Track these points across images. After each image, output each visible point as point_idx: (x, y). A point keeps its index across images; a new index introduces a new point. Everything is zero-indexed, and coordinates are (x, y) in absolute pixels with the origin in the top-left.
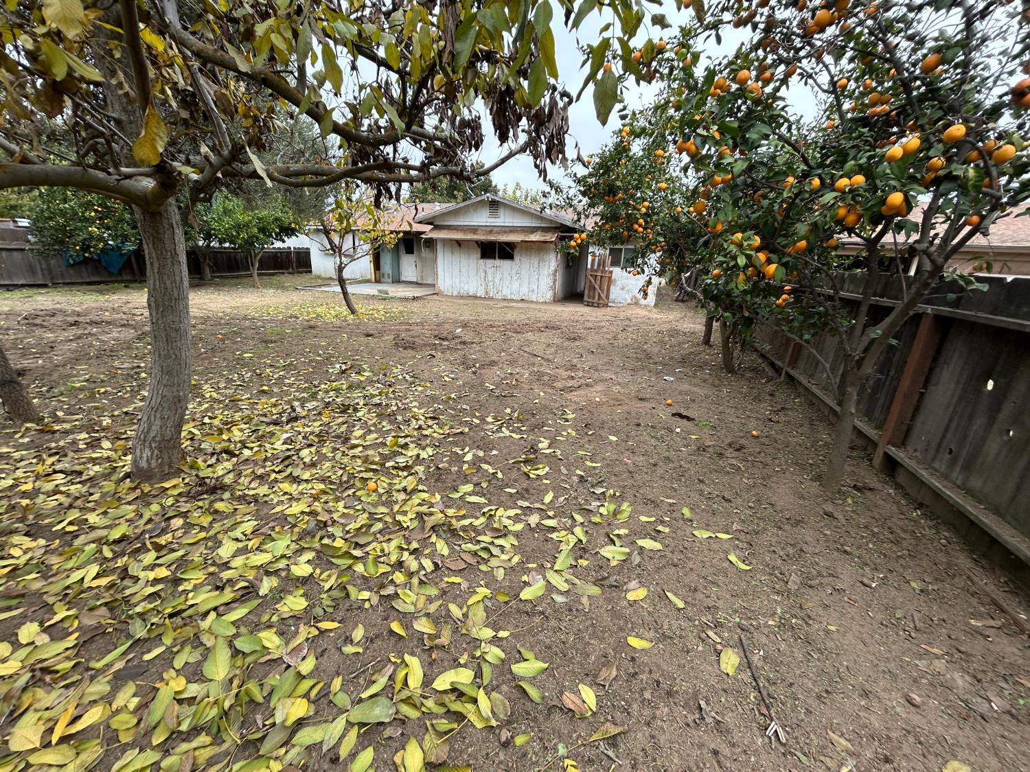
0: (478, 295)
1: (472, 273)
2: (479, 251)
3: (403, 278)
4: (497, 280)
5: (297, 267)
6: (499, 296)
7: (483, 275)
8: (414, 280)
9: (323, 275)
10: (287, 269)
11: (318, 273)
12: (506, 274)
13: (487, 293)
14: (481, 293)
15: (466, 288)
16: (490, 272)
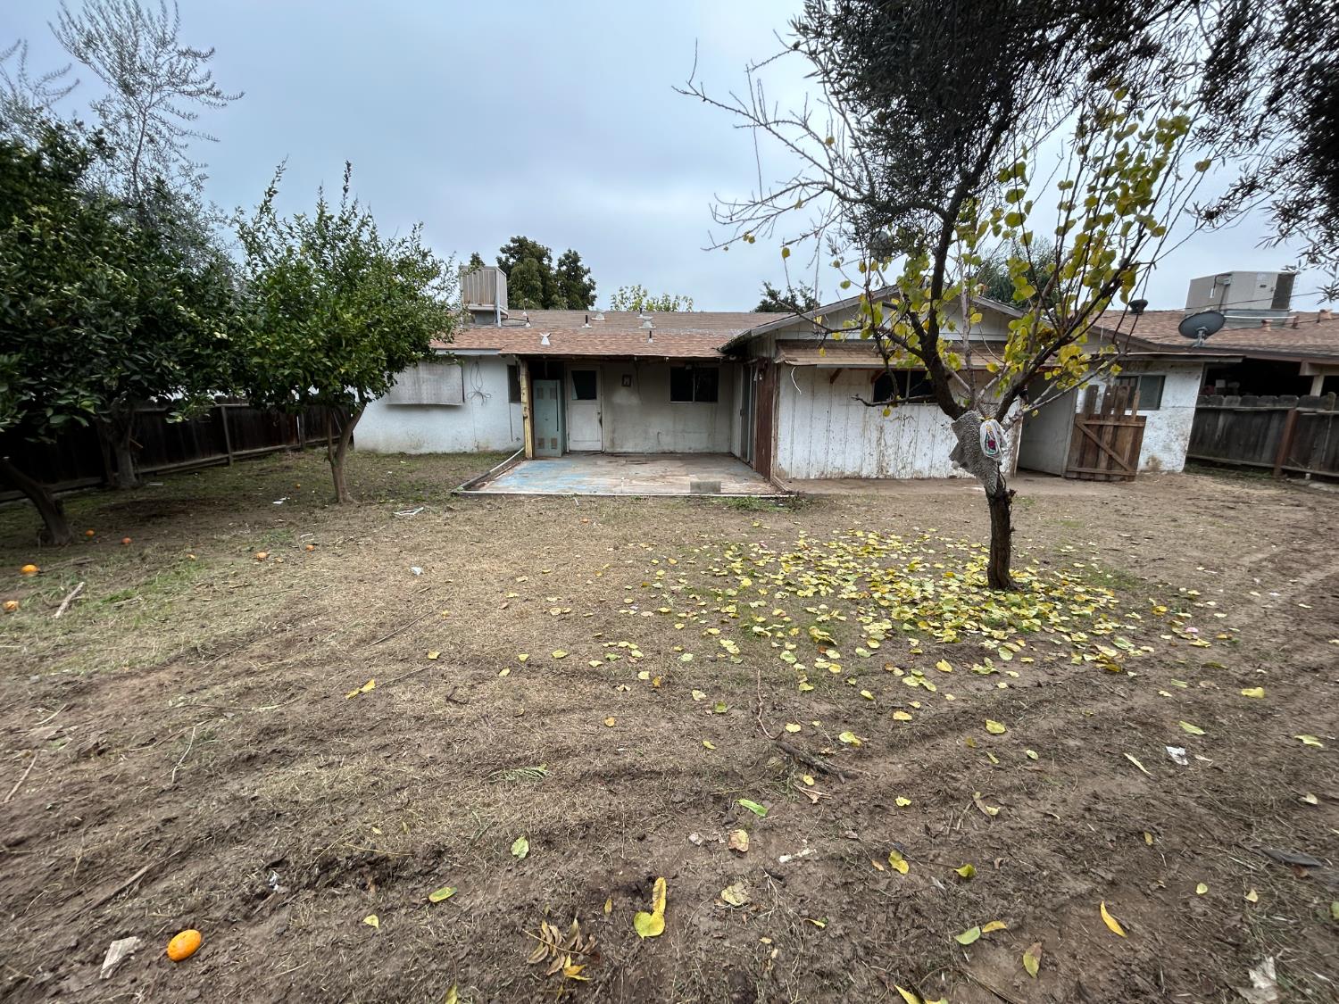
0: (864, 473)
1: (853, 432)
2: (871, 388)
3: (572, 446)
4: (904, 443)
5: (309, 434)
6: (905, 474)
7: (875, 435)
8: (598, 447)
9: (383, 449)
10: (288, 441)
11: (370, 445)
12: (923, 432)
13: (881, 469)
14: (869, 470)
15: (838, 463)
16: (889, 427)
